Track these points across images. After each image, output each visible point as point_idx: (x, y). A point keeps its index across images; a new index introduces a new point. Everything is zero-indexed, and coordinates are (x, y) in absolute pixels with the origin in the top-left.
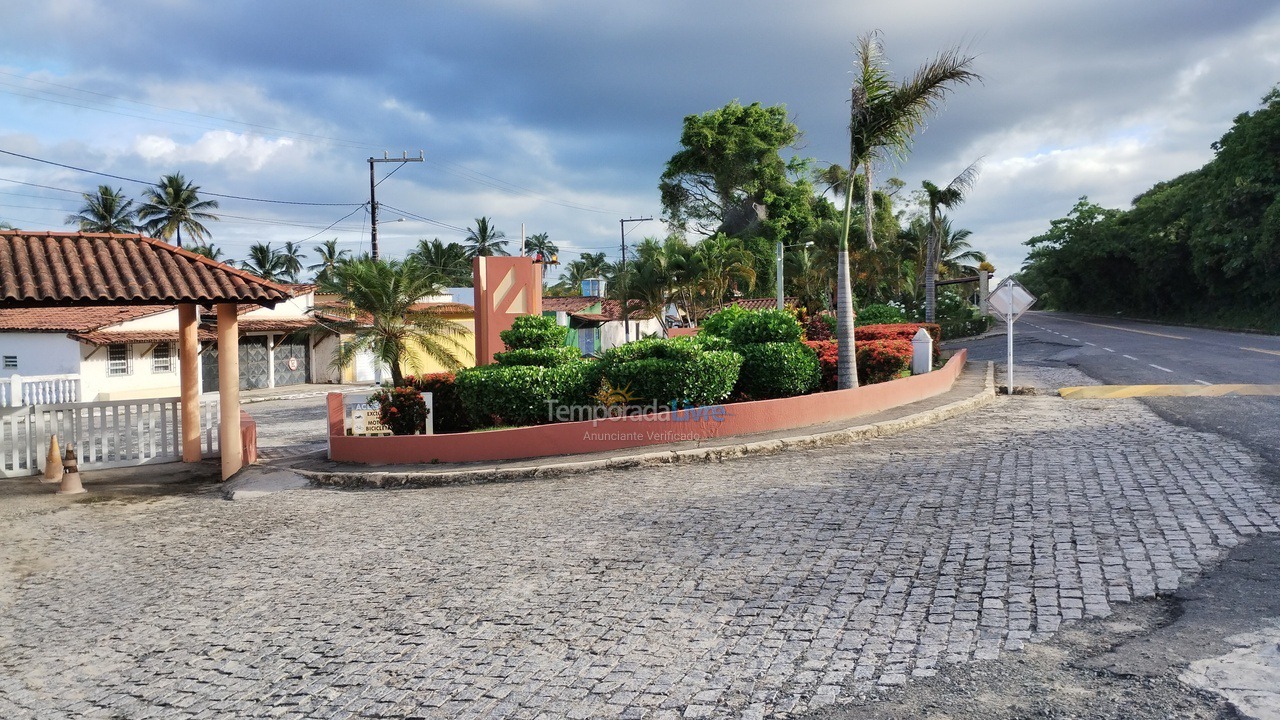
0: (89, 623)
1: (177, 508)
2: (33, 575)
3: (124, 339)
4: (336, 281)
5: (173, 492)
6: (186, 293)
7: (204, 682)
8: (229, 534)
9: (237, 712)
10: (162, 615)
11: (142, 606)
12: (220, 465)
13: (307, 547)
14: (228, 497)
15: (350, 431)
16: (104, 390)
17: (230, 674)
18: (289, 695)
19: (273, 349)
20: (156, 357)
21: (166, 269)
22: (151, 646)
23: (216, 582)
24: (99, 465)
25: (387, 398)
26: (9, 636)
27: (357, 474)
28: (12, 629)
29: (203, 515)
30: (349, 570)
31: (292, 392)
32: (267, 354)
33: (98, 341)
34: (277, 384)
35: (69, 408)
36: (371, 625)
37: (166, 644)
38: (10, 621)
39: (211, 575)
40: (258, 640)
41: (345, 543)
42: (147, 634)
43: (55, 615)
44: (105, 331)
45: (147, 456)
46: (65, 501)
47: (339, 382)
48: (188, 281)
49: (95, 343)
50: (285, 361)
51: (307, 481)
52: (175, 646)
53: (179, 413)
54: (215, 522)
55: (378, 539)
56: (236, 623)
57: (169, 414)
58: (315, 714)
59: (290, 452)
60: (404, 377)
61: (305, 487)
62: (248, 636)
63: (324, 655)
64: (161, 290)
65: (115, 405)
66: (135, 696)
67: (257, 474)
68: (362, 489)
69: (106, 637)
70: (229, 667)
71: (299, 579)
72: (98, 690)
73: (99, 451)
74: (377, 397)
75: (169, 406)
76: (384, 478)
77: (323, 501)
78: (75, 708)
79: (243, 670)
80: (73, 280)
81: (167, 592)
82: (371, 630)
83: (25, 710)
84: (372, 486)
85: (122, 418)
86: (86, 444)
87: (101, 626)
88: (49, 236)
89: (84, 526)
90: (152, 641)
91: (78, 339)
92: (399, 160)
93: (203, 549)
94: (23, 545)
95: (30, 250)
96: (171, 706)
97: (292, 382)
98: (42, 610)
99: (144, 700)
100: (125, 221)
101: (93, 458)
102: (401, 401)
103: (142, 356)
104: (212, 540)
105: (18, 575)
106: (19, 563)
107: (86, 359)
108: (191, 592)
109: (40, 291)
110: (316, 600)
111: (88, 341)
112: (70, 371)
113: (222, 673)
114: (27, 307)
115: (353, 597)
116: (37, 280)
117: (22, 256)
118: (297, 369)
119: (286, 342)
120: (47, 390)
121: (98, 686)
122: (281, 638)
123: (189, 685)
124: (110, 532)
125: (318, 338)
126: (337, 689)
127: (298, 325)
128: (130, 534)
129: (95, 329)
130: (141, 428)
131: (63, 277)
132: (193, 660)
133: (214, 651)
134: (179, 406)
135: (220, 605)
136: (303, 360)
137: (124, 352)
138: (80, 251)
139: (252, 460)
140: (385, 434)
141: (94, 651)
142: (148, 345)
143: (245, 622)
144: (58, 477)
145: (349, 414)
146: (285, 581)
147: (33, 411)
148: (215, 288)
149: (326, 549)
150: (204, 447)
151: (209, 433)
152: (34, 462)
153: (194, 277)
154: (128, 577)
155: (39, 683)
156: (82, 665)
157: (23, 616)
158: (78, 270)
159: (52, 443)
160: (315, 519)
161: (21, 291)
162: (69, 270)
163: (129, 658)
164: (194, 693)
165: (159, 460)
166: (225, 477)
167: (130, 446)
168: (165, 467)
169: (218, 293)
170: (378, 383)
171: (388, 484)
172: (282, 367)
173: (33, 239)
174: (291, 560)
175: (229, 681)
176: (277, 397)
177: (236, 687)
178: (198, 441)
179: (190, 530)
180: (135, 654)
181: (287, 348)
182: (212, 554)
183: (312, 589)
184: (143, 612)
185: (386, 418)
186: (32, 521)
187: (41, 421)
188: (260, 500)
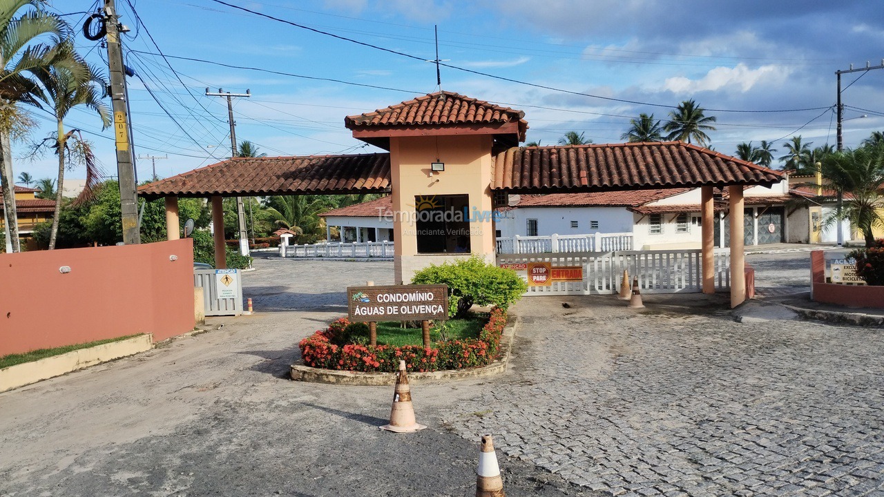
0: (660, 392)
1: (703, 324)
2: (622, 356)
3: (659, 211)
4: (801, 167)
5: (699, 314)
6: (709, 179)
7: (746, 449)
8: (744, 346)
9: (777, 476)
10: (708, 396)
11: (692, 387)
12: (730, 298)
13: (806, 364)
14: (737, 320)
15: (829, 279)
16: (647, 243)
17: (765, 447)
18: (815, 473)
19: (757, 217)
20: (678, 222)
21: (696, 163)
22: (705, 416)
23: (740, 379)
24: (651, 290)
25: (862, 256)
26: (615, 392)
27: (838, 313)
28: (615, 388)
29: (722, 331)
30: (844, 386)
31: (771, 249)
32: (753, 221)
33: (644, 212)
34: (759, 243)
35: (630, 254)
36: (874, 433)
37: (714, 416)
38: (613, 383)
39: (736, 374)
40: (782, 427)
41: (838, 366)
42: (698, 406)
43: (639, 383)
44: (648, 205)
45: (680, 287)
46: (633, 312)
47: (807, 242)
48: (710, 171)
49: (642, 213)
50: (766, 226)
51: (796, 315)
52: (721, 419)
53: (701, 259)
54: (731, 337)
55: (865, 365)
56: (761, 411)
57: (694, 260)
58: (840, 493)
59: (778, 292)
60: (875, 239)
61: (795, 319)
62: (773, 422)
63: (837, 449)
64: (693, 177)
65: (654, 253)
66: (701, 448)
67: (757, 306)
68: (843, 325)
69: (674, 404)
70: (763, 441)
71: (803, 387)
72: (675, 439)
73: (651, 282)
74: (854, 255)
75: (694, 255)
76: (862, 318)
77: (812, 330)
78: (663, 448)
79: (774, 446)
80: (640, 173)
81: (707, 381)
82: (875, 437)
83: (632, 442)
84: (851, 323)
85: (657, 261)
86: (643, 277)
87: (669, 396)
88: (625, 146)
89: (647, 329)
90: (704, 412)
91: (632, 210)
92: (863, 69)
93: (726, 355)
94: (613, 336)
95: (615, 155)
96: (726, 461)
97: (770, 241)
98: (630, 379)
99: (707, 452)
100: (655, 135)
101: (647, 286)
102: (875, 259)
103: (670, 221)
104: (732, 349)
105: (613, 355)
106: (612, 347)
107: (637, 223)
108: (725, 383)
109: (621, 180)
110: (822, 405)
111: (638, 212)
112: (628, 231)
113: (759, 445)
114: (603, 192)
115: (853, 408)
116: (620, 174)
117: (611, 159)
118: (775, 232)
119: (766, 213)
120: (615, 242)
121: (674, 435)
122: (800, 429)
123: (736, 448)
124: (663, 335)
125: (791, 209)
126: (855, 478)
127: (777, 200)
128: (676, 337)
129: (642, 204)
130: (676, 268)
131: (634, 171)
132: (736, 432)
133: (750, 428)
134: (700, 255)
135: (747, 396)
136: (779, 225)
137: (659, 219)
138: (643, 155)
139: (751, 296)
140: (859, 284)
141: (668, 412)
142: (673, 215)
143: (768, 411)
144: (628, 297)
145: (829, 266)
146: (793, 387)
147: (613, 255)
148: (729, 174)
149: (822, 368)
150: (716, 284)
151: (720, 274)
152: (614, 286)
153: (714, 168)
154: (680, 366)
155: (638, 426)
156: (662, 419)
157: (620, 381)
158: (643, 167)
159: (624, 275)
160: (808, 343)
161: (611, 181)
162: (637, 166)
163: (691, 421)
164: (741, 455)
165: (688, 290)
166: (733, 306)
167: (668, 280)
168: (691, 296)
169: (732, 178)
170: (840, 244)
171: (865, 323)
172: (764, 230)
173: (617, 148)
174: (796, 372)
175: (766, 453)
176: (760, 252)
177: (771, 458)
178: (712, 280)
179: (715, 340)
180: (694, 419)
181: (767, 217)
182: (733, 359)
183: (816, 397)
184: (694, 391)
185: (861, 271)
186: (617, 322)
187: (618, 260)
188: (761, 324)
